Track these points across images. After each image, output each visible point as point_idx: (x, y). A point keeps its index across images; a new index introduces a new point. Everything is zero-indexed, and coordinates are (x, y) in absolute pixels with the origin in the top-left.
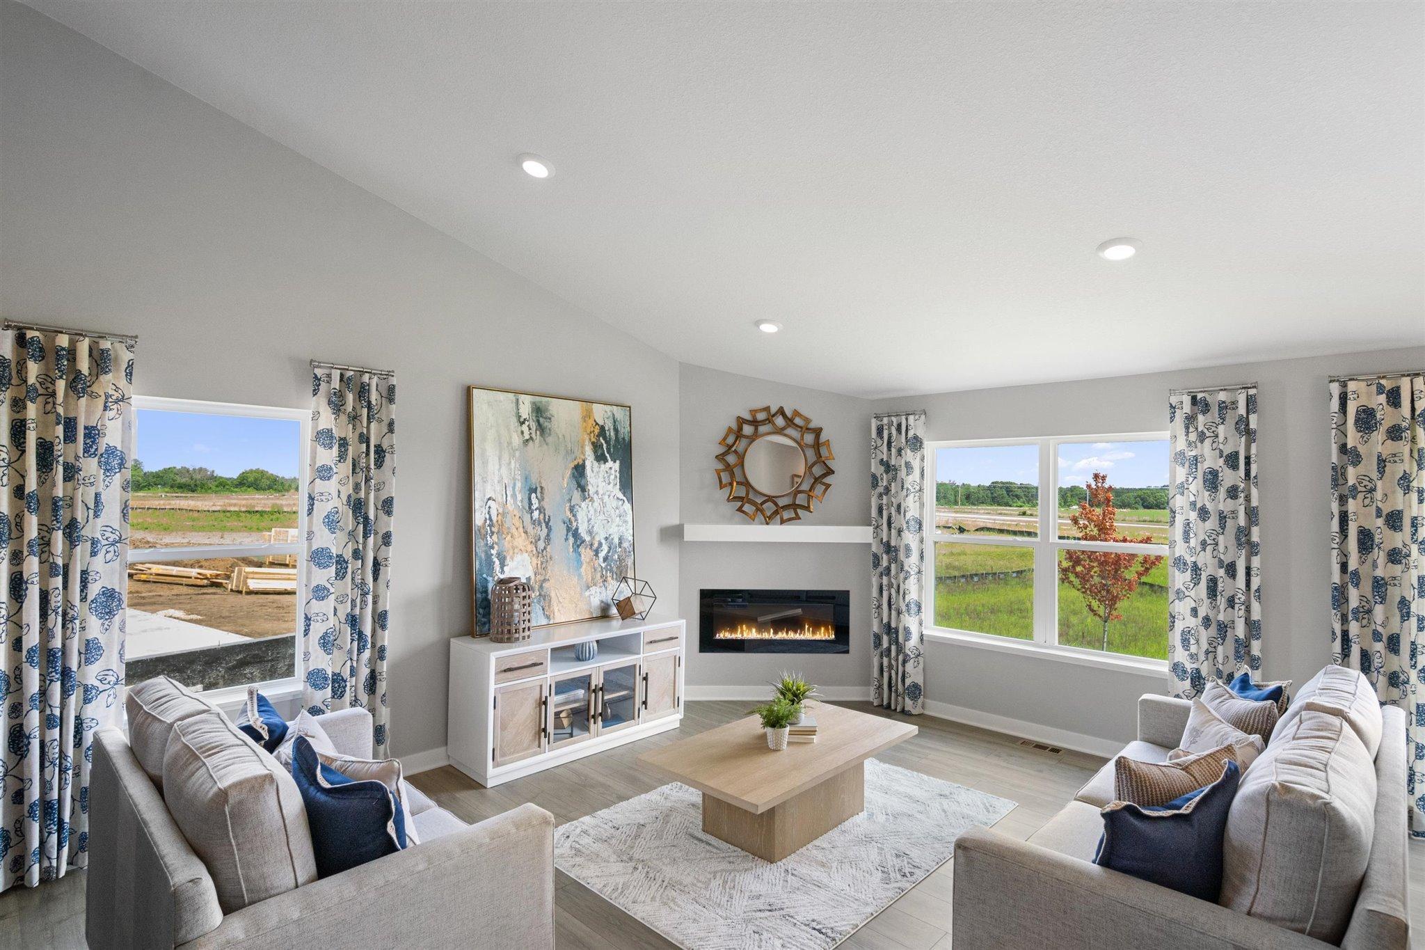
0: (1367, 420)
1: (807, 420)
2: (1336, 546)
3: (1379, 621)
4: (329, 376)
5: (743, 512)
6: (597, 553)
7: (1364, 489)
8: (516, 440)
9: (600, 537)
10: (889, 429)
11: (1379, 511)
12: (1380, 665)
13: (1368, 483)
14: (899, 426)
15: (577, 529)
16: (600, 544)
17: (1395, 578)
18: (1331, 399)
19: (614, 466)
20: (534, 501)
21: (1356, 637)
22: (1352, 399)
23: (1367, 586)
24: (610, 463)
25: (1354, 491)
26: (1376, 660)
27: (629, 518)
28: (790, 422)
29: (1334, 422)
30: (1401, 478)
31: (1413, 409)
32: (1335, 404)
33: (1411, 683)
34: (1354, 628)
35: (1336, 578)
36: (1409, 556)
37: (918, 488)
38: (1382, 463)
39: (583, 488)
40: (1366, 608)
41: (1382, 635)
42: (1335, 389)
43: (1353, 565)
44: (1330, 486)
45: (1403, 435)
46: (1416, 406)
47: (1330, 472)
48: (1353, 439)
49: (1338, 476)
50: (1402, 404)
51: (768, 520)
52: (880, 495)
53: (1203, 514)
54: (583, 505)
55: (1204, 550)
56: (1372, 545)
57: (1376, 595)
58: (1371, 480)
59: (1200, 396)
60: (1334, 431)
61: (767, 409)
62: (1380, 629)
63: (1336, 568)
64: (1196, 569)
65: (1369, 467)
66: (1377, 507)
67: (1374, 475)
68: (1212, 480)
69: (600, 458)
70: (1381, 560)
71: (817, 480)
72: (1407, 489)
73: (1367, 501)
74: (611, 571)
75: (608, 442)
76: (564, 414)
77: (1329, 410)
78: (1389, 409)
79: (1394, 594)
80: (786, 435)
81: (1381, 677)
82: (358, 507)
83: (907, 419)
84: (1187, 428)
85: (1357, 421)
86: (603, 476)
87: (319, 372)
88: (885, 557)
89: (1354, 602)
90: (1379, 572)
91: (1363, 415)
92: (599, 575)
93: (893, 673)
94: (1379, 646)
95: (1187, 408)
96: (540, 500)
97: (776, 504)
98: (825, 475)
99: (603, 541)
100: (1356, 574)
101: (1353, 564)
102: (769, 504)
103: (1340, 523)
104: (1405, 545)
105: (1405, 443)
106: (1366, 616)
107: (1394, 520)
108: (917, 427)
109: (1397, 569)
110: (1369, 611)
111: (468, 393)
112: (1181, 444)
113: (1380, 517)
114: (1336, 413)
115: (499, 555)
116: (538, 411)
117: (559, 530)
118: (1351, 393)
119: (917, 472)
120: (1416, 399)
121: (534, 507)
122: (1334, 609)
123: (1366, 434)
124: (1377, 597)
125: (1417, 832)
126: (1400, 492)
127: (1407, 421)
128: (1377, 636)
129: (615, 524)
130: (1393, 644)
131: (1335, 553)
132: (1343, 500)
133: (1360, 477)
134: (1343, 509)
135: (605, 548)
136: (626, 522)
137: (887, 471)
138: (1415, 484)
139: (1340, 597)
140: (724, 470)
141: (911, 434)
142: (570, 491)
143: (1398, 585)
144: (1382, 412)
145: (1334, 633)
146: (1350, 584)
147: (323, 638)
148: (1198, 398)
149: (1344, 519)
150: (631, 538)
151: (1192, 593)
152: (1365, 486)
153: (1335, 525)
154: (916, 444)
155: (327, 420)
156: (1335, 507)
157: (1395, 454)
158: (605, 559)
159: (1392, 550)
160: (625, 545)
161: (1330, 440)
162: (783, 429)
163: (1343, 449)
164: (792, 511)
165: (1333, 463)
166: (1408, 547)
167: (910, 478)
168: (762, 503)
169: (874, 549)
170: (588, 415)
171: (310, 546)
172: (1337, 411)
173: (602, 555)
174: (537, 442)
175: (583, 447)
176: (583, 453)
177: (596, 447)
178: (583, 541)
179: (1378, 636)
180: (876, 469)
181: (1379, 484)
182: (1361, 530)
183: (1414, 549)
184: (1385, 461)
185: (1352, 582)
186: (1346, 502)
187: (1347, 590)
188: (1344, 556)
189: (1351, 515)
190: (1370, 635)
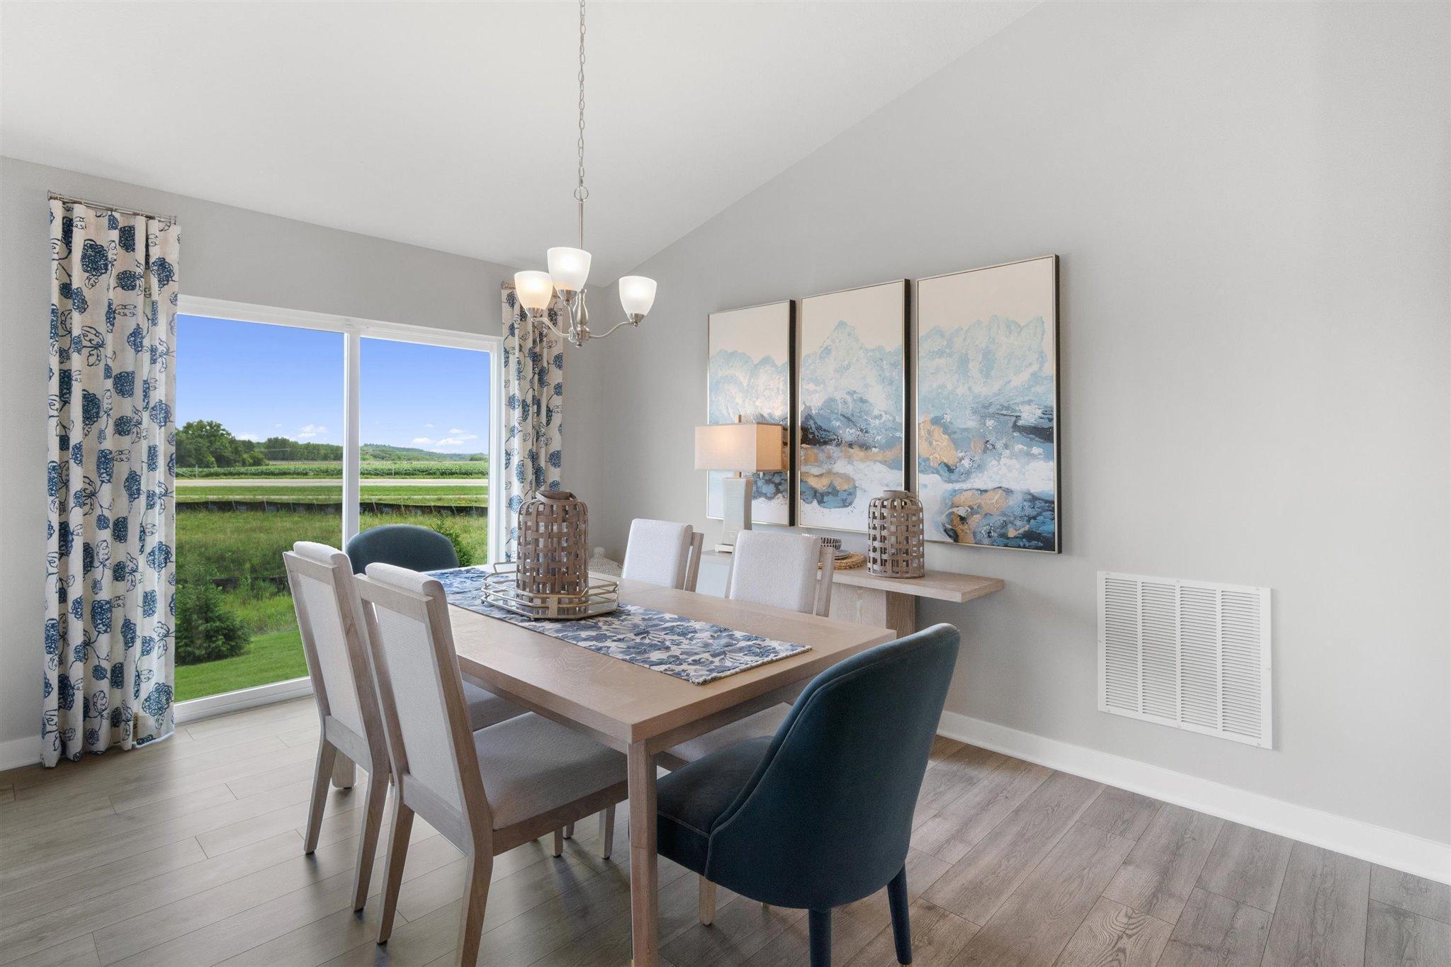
0: (95, 259)
2: (56, 413)
3: (106, 505)
7: (89, 344)
11: (108, 369)
12: (106, 557)
13: (93, 337)
17: (121, 452)
18: (51, 221)
21: (79, 527)
22: (79, 226)
23: (91, 461)
25: (78, 344)
26: (102, 552)
29: (56, 251)
30: (131, 334)
31: (147, 256)
32: (57, 229)
33: (139, 570)
34: (76, 517)
35: (54, 454)
36: (140, 424)
38: (111, 315)
40: (88, 491)
41: (109, 520)
42: (57, 208)
44: (48, 335)
45: (138, 282)
46: (151, 253)
47: (50, 317)
48: (78, 278)
49: (60, 324)
50: (136, 247)
56: (98, 413)
57: (103, 473)
58: (97, 334)
60: (56, 262)
62: (107, 513)
63: (54, 443)
65: (96, 316)
66: (106, 365)
67: (102, 327)
70: (110, 430)
72: (138, 347)
73: (92, 359)
77: (49, 235)
78: (121, 251)
79: (122, 470)
81: (106, 571)
85: (84, 257)
89: (76, 484)
90: (108, 444)
91: (90, 252)
94: (106, 534)
100: (78, 448)
101: (76, 437)
103: (60, 385)
104: (136, 411)
105: (140, 293)
106: (88, 501)
107: (123, 383)
109: (126, 440)
110: (92, 495)
113: (110, 377)
114: (59, 240)
118: (78, 219)
120: (150, 244)
122: (52, 495)
123: (94, 275)
124: (105, 475)
125: (141, 739)
126: (130, 351)
127: (142, 267)
128: (102, 522)
130: (120, 530)
131: (54, 421)
132: (64, 355)
133: (85, 328)
134: (65, 366)
138: (146, 342)
139: (59, 479)
143: (125, 460)
144: (115, 252)
145: (50, 527)
146: (72, 462)
149: (66, 380)
152: (90, 341)
153: (53, 388)
156: (54, 362)
157: (125, 306)
159: (120, 419)
161: (50, 275)
163: (66, 290)
165: (53, 305)
166: (140, 414)
172: (60, 238)
179: (104, 522)
181: (109, 339)
182: (85, 395)
183: (146, 416)
184: (114, 312)
185: (76, 459)
186: (68, 358)
187: (68, 469)
188: (64, 427)
189: (75, 375)
190: (94, 523)
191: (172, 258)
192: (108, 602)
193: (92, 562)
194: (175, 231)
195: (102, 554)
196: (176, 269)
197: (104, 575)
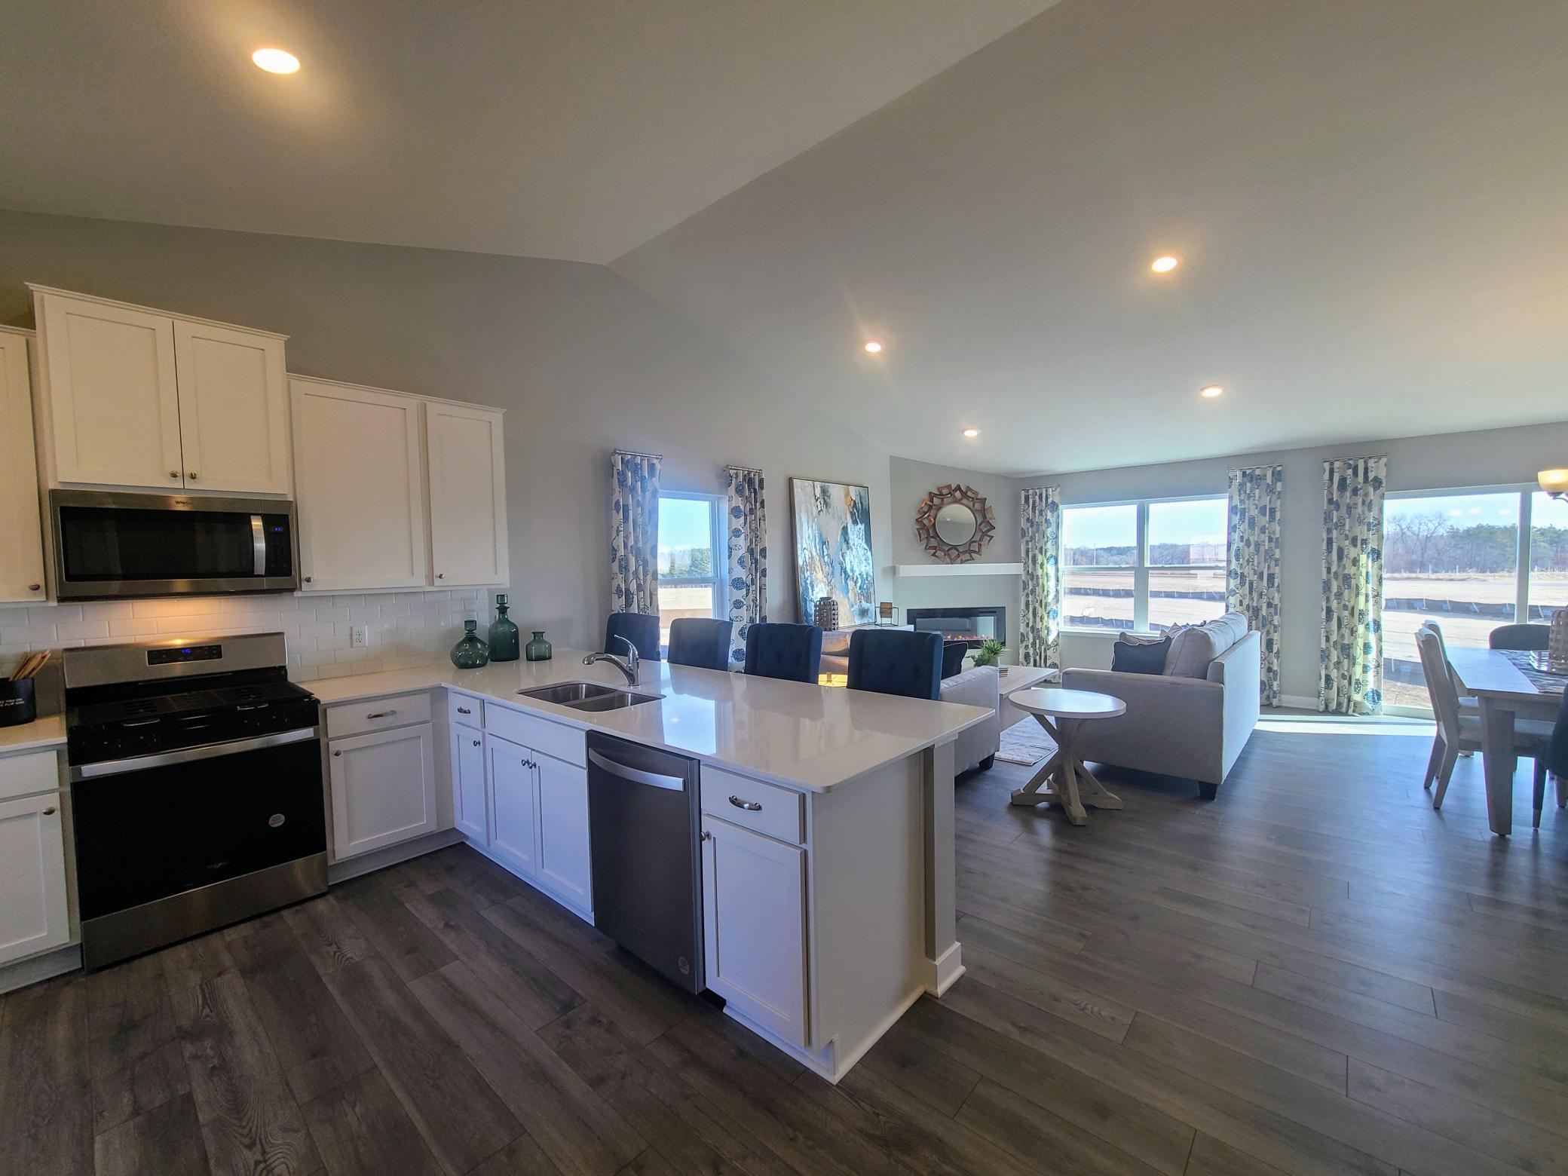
0: (1342, 484)
1: (976, 493)
2: (1325, 558)
4: (736, 474)
5: (936, 556)
6: (856, 583)
7: (1340, 525)
8: (815, 512)
9: (857, 573)
10: (1034, 497)
11: (1347, 537)
13: (1342, 521)
14: (1041, 495)
15: (846, 568)
16: (857, 578)
18: (1324, 472)
19: (862, 527)
20: (825, 550)
21: (1335, 609)
22: (1336, 472)
23: (1341, 580)
24: (860, 525)
25: (1335, 526)
27: (870, 562)
28: (964, 494)
29: (1326, 485)
30: (1358, 518)
31: (1366, 478)
32: (1326, 476)
34: (1334, 604)
35: (1324, 576)
37: (1055, 536)
38: (1349, 509)
39: (847, 541)
40: (1340, 593)
42: (1327, 466)
43: (1334, 569)
44: (1323, 523)
47: (1324, 514)
48: (1335, 495)
49: (1328, 517)
50: (1360, 475)
51: (953, 561)
52: (1027, 542)
53: (1248, 544)
54: (848, 552)
55: (1248, 565)
56: (1344, 556)
57: (1345, 584)
58: (1344, 519)
59: (1248, 472)
60: (1327, 489)
61: (949, 486)
63: (1325, 570)
64: (1243, 576)
65: (1343, 511)
67: (1345, 516)
68: (1252, 524)
69: (855, 522)
71: (984, 534)
72: (1361, 523)
73: (1341, 531)
74: (863, 595)
75: (858, 512)
76: (836, 492)
77: (1323, 478)
80: (962, 504)
81: (1347, 630)
82: (751, 551)
83: (1046, 491)
84: (1239, 491)
85: (1338, 485)
86: (856, 532)
87: (732, 472)
88: (1030, 582)
89: (1335, 590)
90: (1346, 572)
91: (1341, 482)
92: (857, 598)
93: (1038, 658)
95: (1239, 479)
96: (828, 549)
97: (957, 550)
98: (989, 530)
99: (859, 577)
102: (954, 551)
103: (1328, 545)
105: (1360, 497)
106: (1340, 597)
108: (1054, 496)
109: (1356, 569)
110: (1341, 595)
111: (790, 481)
112: (1236, 501)
113: (1348, 540)
115: (811, 583)
116: (824, 491)
117: (838, 568)
118: (1335, 469)
119: (1054, 525)
120: (1368, 472)
121: (825, 554)
122: (1323, 593)
123: (1342, 492)
124: (1345, 586)
126: (1358, 526)
127: (1362, 484)
128: (1345, 607)
129: (863, 565)
130: (1353, 611)
131: (1325, 561)
132: (1329, 531)
133: (1338, 518)
134: (1329, 536)
135: (860, 580)
136: (869, 564)
137: (1032, 526)
138: (1365, 521)
139: (1327, 587)
140: (921, 529)
141: (1050, 501)
142: (841, 544)
143: (1356, 577)
144: (1350, 480)
145: (1322, 608)
146: (1332, 579)
147: (741, 630)
148: (1247, 473)
149: (1330, 542)
150: (872, 574)
151: (1240, 592)
152: (1341, 523)
153: (1324, 546)
154: (1054, 507)
155: (738, 502)
156: (1325, 535)
157: (1356, 504)
158: (860, 588)
160: (869, 579)
161: (1324, 496)
162: (961, 499)
163: (1330, 501)
164: (968, 554)
165: (1326, 509)
167: (1049, 530)
168: (948, 551)
169: (1023, 578)
170: (847, 494)
171: (730, 577)
172: (1328, 479)
173: (858, 585)
174: (824, 512)
175: (846, 515)
176: (846, 519)
177: (852, 514)
178: (849, 576)
180: (1023, 524)
181: (1347, 521)
182: (1338, 548)
184: (1351, 508)
185: (1334, 578)
186: (1331, 532)
187: (1330, 582)
188: (1329, 563)
189: (1334, 540)
190: (1342, 607)
191: (1382, 475)
192: (1348, 645)
193: (1341, 625)
194: (1384, 460)
195: (1345, 622)
196: (1384, 481)
197: (1346, 632)
